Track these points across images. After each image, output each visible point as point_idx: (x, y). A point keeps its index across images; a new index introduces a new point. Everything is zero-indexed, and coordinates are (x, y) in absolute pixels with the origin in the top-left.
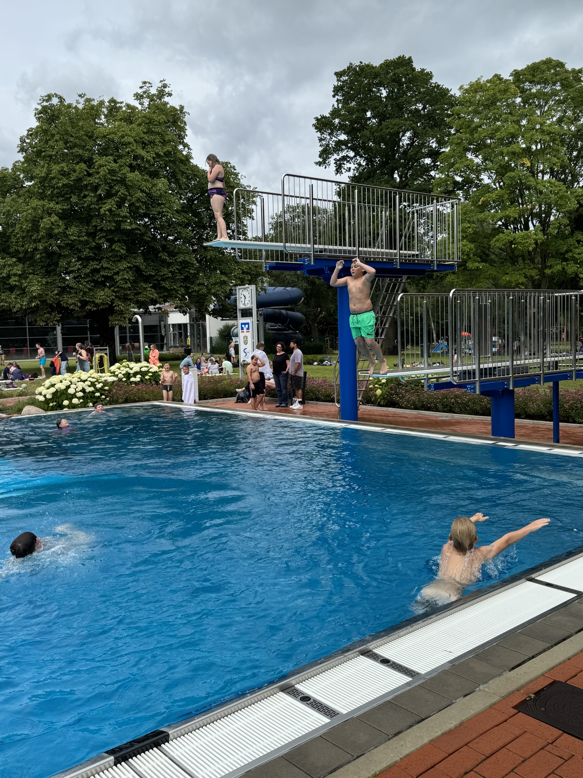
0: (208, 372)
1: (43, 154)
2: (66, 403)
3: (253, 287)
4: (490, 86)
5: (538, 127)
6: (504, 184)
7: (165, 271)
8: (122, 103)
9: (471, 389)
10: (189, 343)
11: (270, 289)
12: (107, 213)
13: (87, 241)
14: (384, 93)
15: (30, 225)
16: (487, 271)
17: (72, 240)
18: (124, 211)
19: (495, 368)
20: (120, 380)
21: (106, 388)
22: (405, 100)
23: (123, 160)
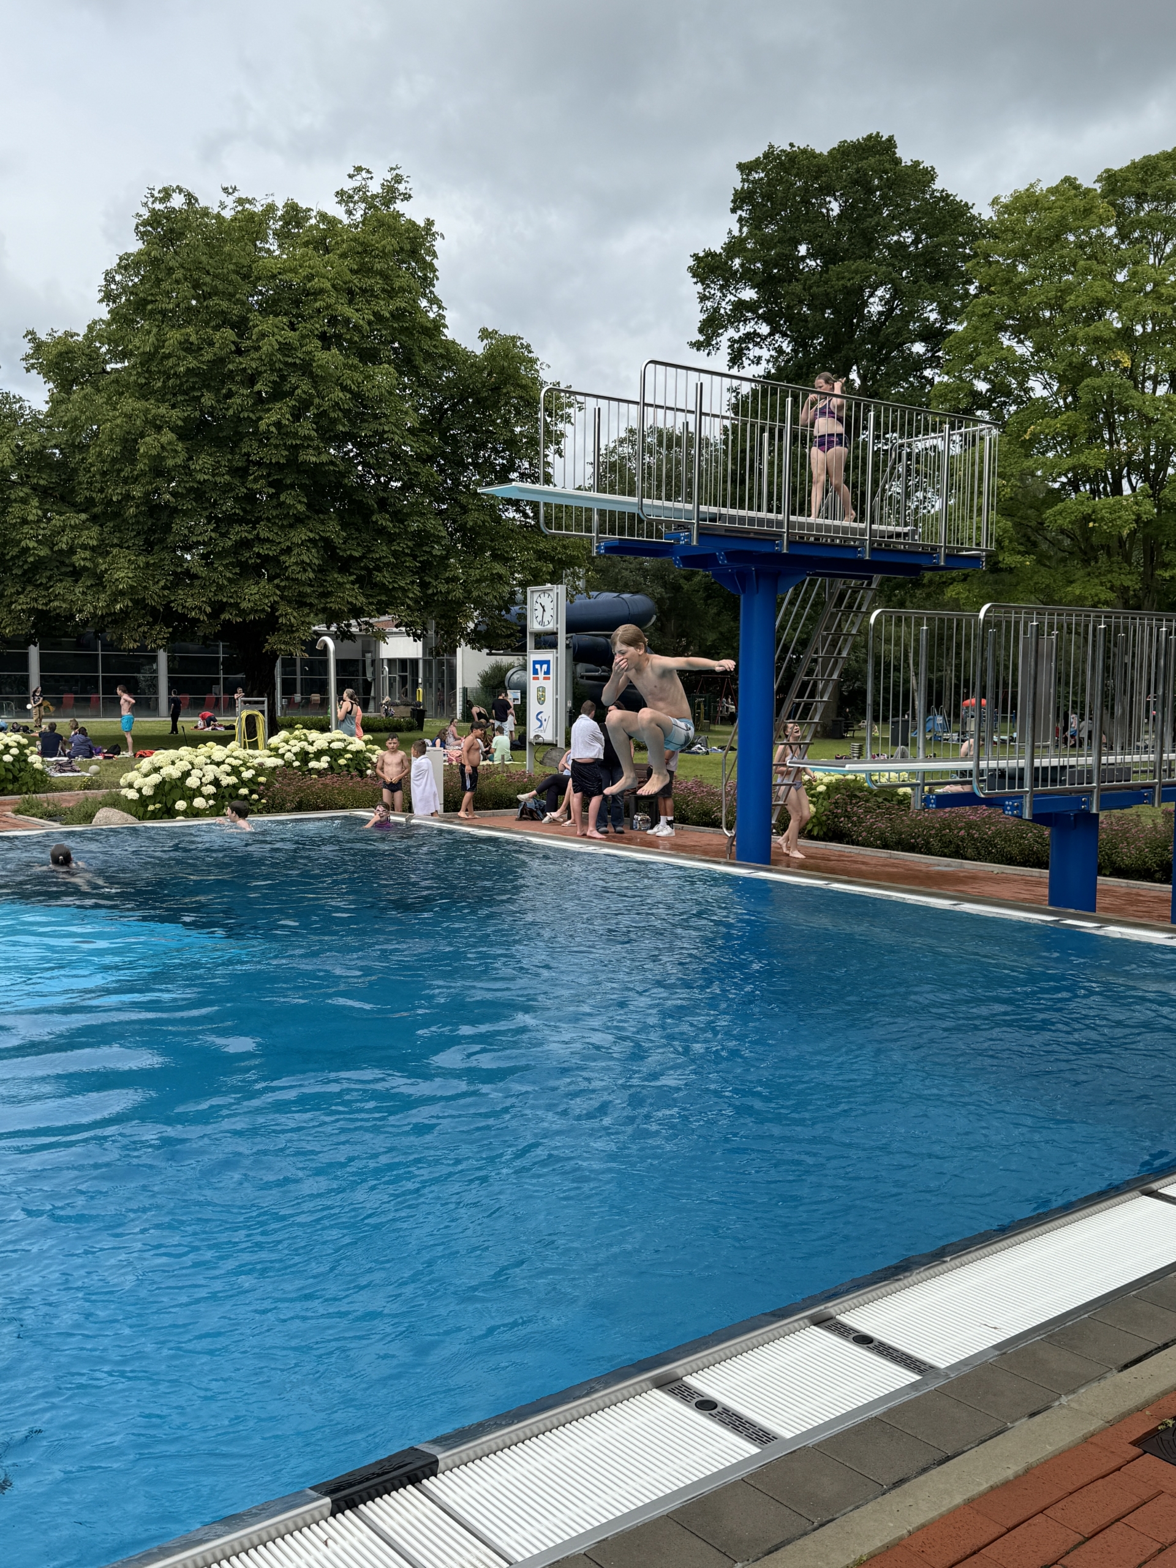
1: (149, 307)
2: (181, 805)
3: (561, 589)
4: (1054, 202)
5: (1149, 287)
6: (1075, 400)
7: (382, 550)
8: (309, 210)
9: (1013, 808)
11: (592, 596)
12: (273, 429)
13: (229, 484)
14: (835, 207)
15: (118, 449)
16: (1031, 579)
17: (199, 482)
18: (306, 428)
19: (1063, 768)
20: (288, 764)
21: (262, 779)
22: (878, 224)
23: (309, 326)
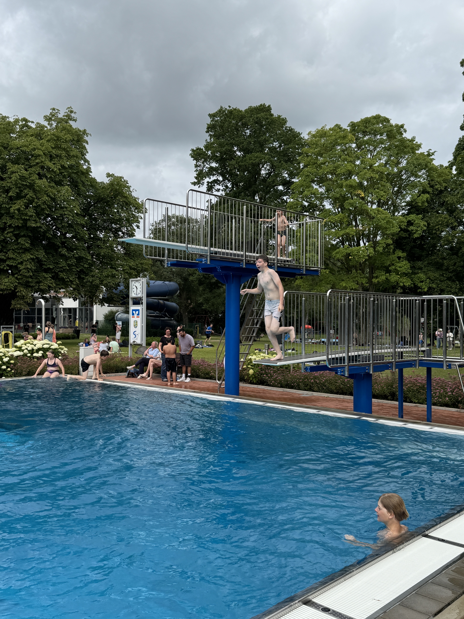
3: (144, 280)
4: (332, 134)
6: (342, 209)
7: (63, 263)
8: (33, 122)
9: (341, 372)
11: (151, 282)
12: (16, 212)
14: (248, 132)
18: (31, 212)
19: (359, 355)
20: (25, 355)
21: (12, 362)
22: (265, 139)
23: (33, 169)
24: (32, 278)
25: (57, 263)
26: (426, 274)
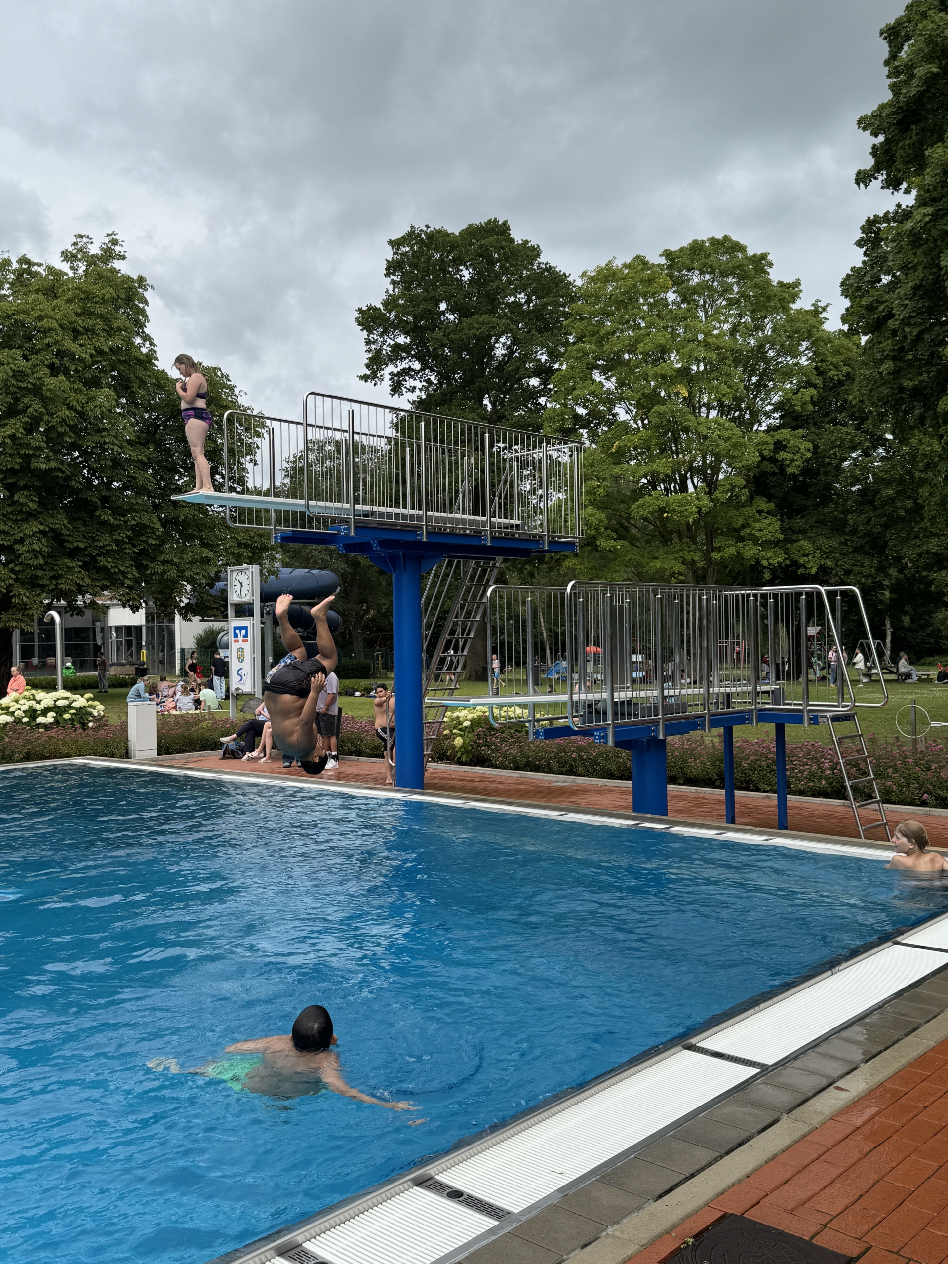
0: (175, 707)
3: (256, 568)
4: (628, 273)
5: (700, 337)
6: (650, 422)
7: (105, 540)
8: (40, 265)
9: (600, 737)
10: (144, 658)
11: (285, 572)
12: (8, 441)
14: (466, 274)
16: (625, 555)
18: (37, 440)
20: (18, 721)
22: (498, 288)
23: (39, 357)
24: (44, 570)
25: (94, 539)
26: (814, 542)
